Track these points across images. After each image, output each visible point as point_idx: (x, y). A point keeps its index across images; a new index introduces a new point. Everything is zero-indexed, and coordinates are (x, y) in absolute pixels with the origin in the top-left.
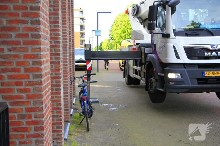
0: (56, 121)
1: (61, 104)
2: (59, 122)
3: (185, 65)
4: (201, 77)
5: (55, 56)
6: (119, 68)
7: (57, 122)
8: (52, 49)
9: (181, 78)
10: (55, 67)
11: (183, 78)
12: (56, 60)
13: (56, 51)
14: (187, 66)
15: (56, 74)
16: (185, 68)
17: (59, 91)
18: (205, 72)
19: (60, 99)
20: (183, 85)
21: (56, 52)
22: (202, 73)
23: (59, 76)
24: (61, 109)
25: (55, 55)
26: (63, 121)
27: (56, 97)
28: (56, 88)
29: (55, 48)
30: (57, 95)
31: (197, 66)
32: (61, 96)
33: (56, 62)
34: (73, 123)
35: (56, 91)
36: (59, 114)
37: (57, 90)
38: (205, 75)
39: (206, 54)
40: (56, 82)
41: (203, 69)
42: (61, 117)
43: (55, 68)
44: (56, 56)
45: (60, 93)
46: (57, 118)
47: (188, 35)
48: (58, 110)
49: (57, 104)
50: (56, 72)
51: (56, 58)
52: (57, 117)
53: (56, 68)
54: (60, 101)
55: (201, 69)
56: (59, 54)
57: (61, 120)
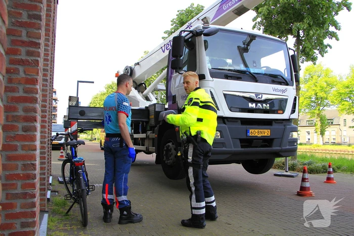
0: (21, 208)
1: (34, 165)
2: (29, 210)
3: (226, 120)
4: (244, 137)
5: (28, 48)
6: (100, 148)
7: (23, 210)
8: (21, 31)
9: (221, 137)
10: (25, 72)
11: (223, 138)
12: (30, 59)
13: (30, 37)
14: (228, 121)
15: (26, 91)
16: (225, 124)
17: (31, 133)
18: (250, 131)
19: (34, 152)
20: (224, 149)
21: (31, 39)
22: (247, 130)
23: (34, 95)
24: (34, 177)
25: (28, 46)
26: (37, 209)
27: (23, 148)
28: (25, 124)
29: (30, 30)
30: (26, 143)
31: (239, 121)
32: (36, 146)
33: (28, 61)
34: (53, 213)
35: (23, 133)
36: (29, 191)
37: (25, 129)
38: (250, 135)
39: (250, 105)
40: (26, 110)
41: (248, 126)
42: (35, 197)
43: (23, 76)
44: (31, 49)
45: (33, 139)
46: (23, 201)
47: (229, 78)
48: (28, 181)
49: (24, 165)
50: (28, 86)
51: (29, 53)
52: (25, 198)
53: (27, 76)
54: (33, 157)
55: (244, 127)
56: (37, 45)
57: (34, 205)
